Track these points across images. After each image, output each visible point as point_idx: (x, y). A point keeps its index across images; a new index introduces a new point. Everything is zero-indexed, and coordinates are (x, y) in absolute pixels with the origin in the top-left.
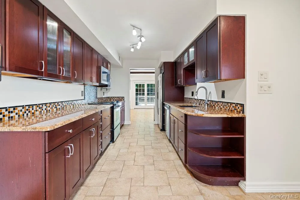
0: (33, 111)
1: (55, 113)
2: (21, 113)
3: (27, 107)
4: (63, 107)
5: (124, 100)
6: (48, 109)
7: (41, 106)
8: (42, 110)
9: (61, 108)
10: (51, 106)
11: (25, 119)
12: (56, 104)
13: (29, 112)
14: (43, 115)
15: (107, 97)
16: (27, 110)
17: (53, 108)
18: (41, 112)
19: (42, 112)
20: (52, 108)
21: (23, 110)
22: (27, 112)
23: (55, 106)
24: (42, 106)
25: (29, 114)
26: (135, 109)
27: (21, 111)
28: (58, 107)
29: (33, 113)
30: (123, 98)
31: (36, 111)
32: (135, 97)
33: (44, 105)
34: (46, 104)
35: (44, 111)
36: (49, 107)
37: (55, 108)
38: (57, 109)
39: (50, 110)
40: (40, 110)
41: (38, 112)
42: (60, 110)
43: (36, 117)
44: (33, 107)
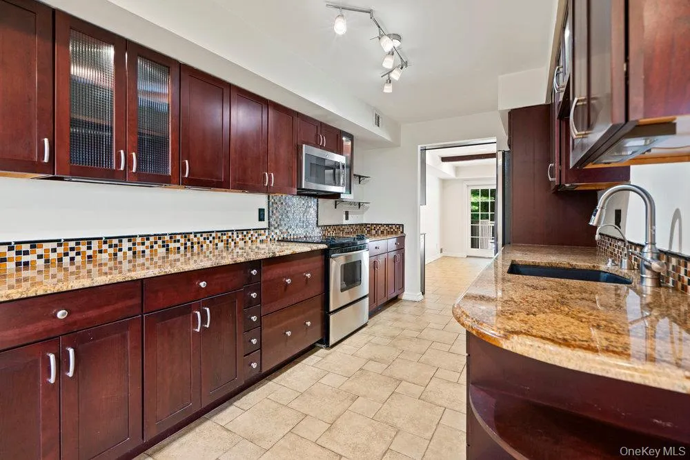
0: (90, 253)
1: (163, 258)
2: (53, 256)
3: (72, 244)
4: (189, 244)
5: (402, 232)
6: (140, 248)
7: (115, 241)
8: (120, 250)
9: (182, 248)
10: (147, 243)
11: (66, 269)
12: (167, 238)
13: (78, 254)
14: (120, 263)
15: (362, 225)
16: (72, 249)
17: (156, 246)
18: (115, 254)
19: (120, 254)
20: (152, 247)
21: (61, 250)
22: (72, 254)
23: (163, 242)
24: (121, 241)
25: (78, 259)
26: (467, 256)
27: (54, 250)
28: (172, 245)
29: (90, 257)
30: (401, 228)
31: (100, 252)
32: (470, 225)
33: (125, 241)
34: (130, 238)
35: (125, 253)
36: (143, 244)
37: (163, 246)
38: (167, 250)
39: (143, 252)
40: (111, 251)
41: (105, 256)
42: (179, 253)
43: (100, 265)
44: (90, 243)
